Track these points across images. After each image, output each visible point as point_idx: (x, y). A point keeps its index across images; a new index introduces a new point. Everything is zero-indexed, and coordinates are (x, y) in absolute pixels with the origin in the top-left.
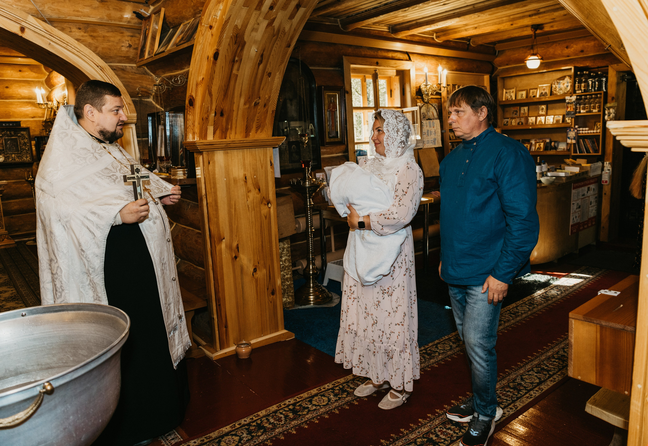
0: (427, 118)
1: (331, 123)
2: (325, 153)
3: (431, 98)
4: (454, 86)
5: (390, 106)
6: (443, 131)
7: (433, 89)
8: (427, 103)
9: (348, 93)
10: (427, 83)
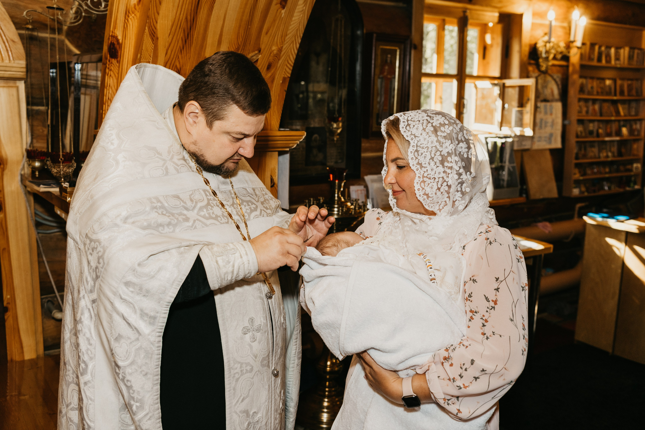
0: (542, 98)
1: (383, 99)
2: (367, 150)
3: (553, 65)
4: (593, 45)
5: (481, 74)
6: (566, 122)
7: (559, 50)
8: (545, 73)
9: (415, 47)
10: (550, 38)
